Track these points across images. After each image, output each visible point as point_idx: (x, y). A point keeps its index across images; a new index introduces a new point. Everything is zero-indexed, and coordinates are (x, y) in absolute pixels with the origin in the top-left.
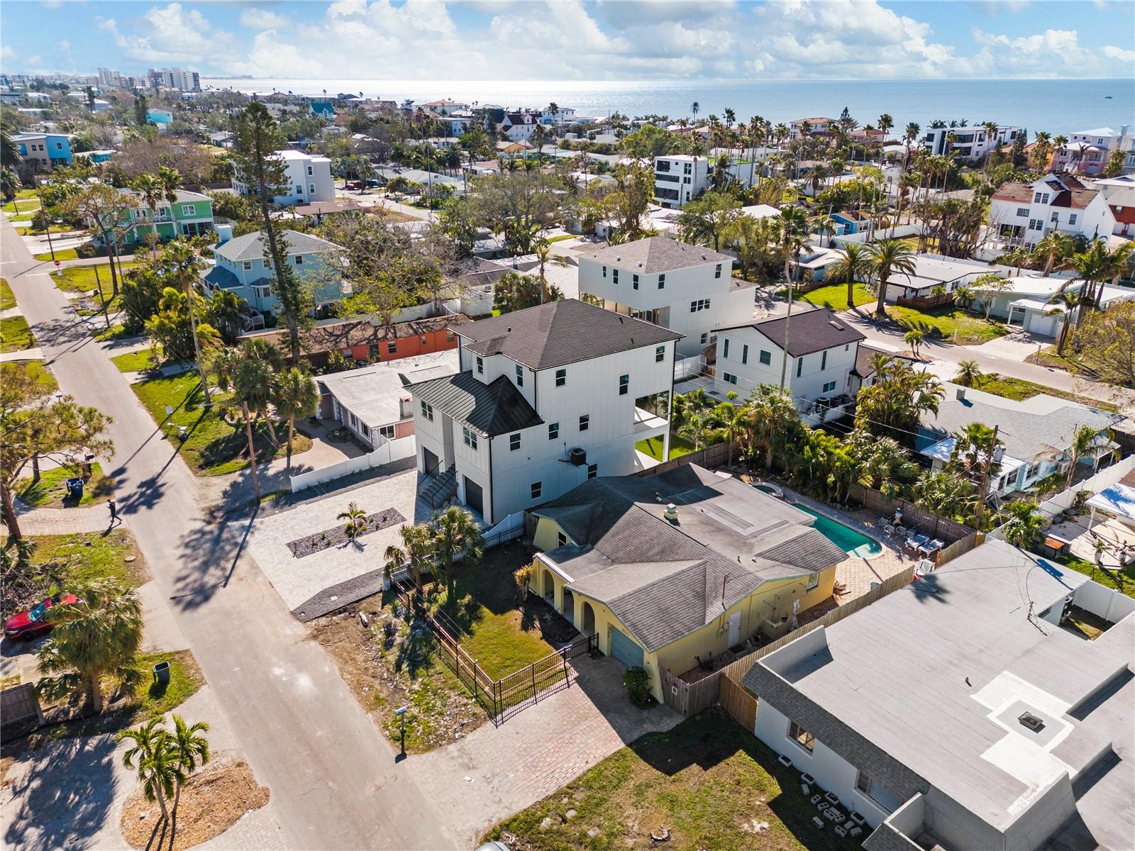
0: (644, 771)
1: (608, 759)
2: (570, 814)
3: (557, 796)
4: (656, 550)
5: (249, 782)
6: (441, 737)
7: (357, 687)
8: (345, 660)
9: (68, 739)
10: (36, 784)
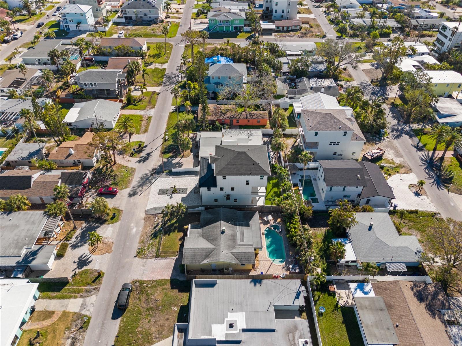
0: (169, 286)
1: (165, 280)
2: (149, 286)
3: (150, 281)
4: (212, 238)
5: (111, 247)
6: (145, 257)
7: (142, 236)
8: (145, 228)
9: (93, 222)
10: (84, 229)
